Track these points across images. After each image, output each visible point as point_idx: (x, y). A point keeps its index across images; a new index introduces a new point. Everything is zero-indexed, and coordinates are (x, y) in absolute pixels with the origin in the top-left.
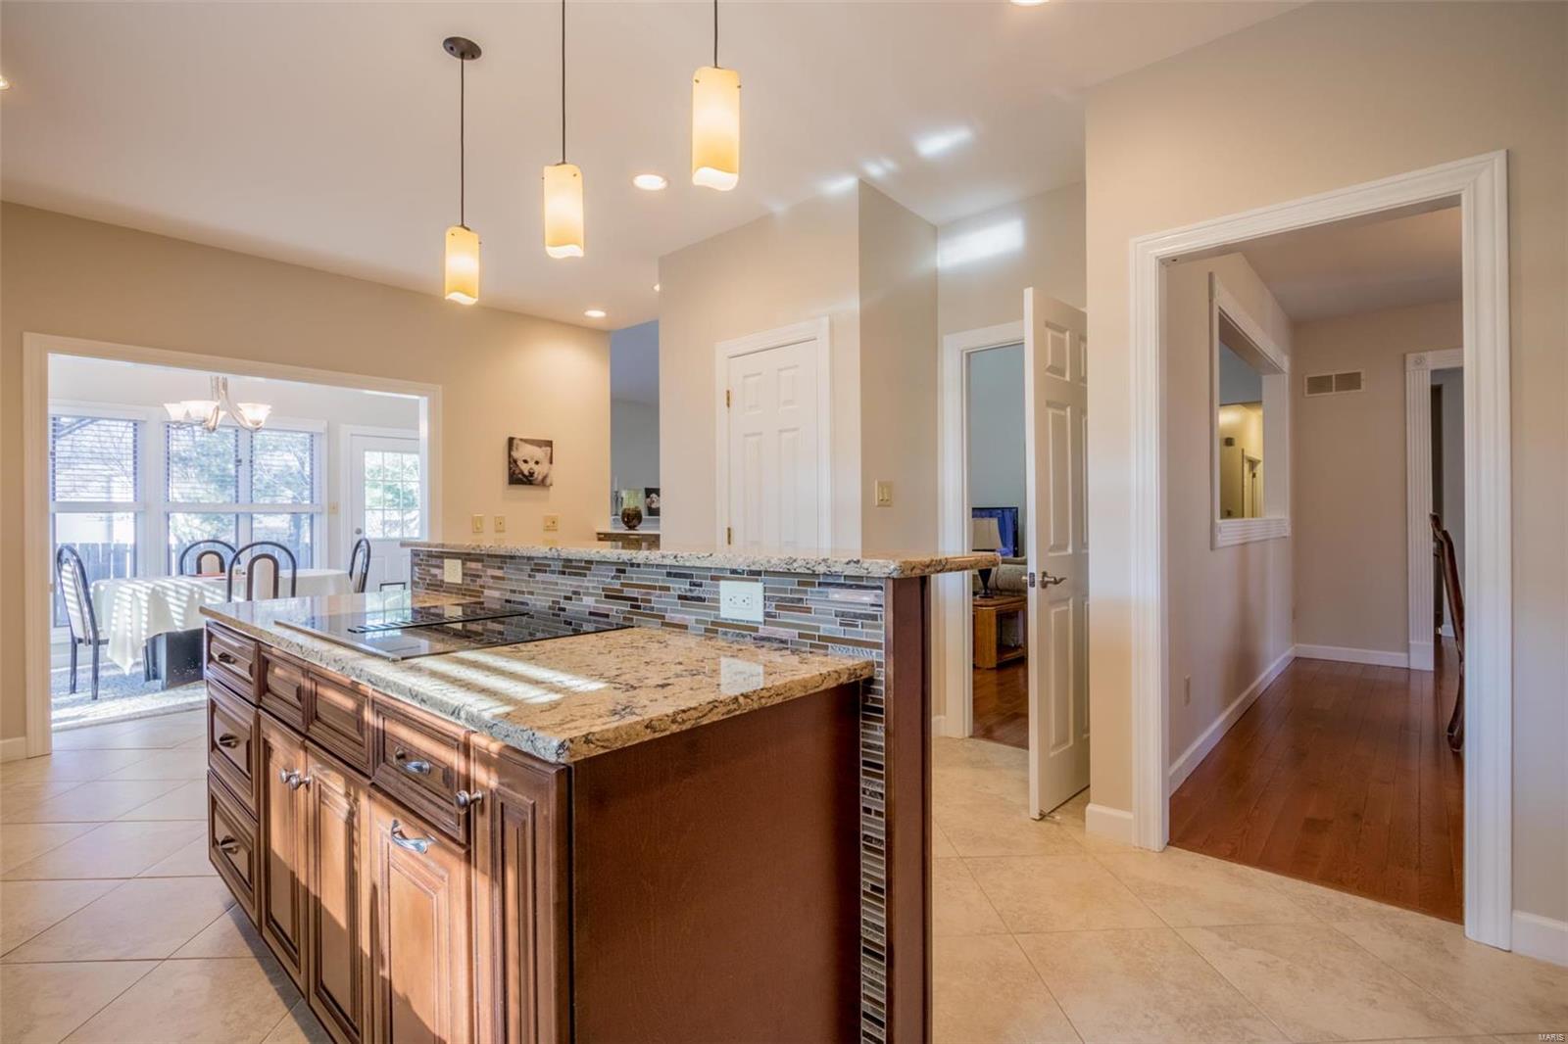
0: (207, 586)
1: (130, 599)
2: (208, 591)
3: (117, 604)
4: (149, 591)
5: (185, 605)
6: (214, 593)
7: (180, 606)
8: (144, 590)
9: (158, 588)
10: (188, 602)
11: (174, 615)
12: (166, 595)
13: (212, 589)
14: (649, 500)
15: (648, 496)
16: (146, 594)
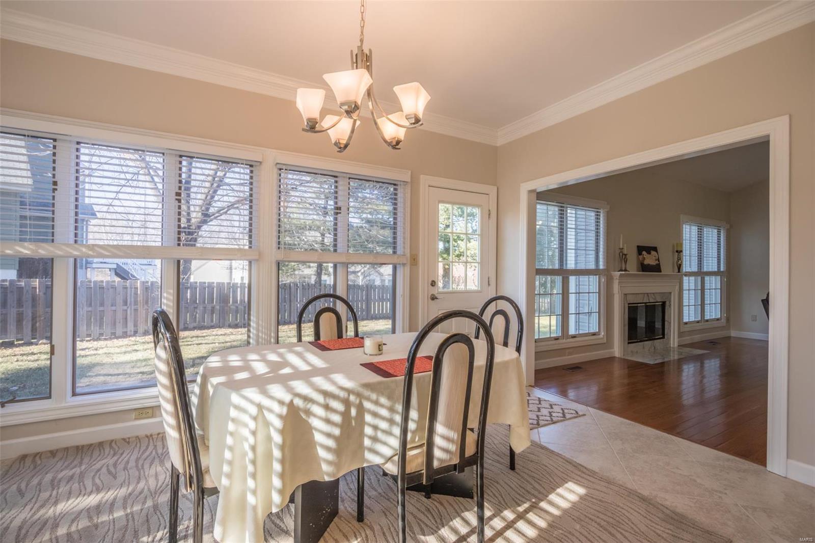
0: (367, 393)
1: (252, 425)
2: (368, 399)
3: (231, 434)
4: (284, 410)
5: (337, 432)
6: (377, 403)
7: (329, 435)
8: (276, 407)
9: (298, 402)
10: (341, 426)
11: (322, 453)
12: (308, 413)
13: (374, 396)
14: (641, 257)
15: (640, 253)
16: (280, 416)
